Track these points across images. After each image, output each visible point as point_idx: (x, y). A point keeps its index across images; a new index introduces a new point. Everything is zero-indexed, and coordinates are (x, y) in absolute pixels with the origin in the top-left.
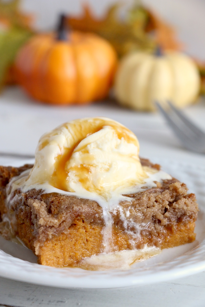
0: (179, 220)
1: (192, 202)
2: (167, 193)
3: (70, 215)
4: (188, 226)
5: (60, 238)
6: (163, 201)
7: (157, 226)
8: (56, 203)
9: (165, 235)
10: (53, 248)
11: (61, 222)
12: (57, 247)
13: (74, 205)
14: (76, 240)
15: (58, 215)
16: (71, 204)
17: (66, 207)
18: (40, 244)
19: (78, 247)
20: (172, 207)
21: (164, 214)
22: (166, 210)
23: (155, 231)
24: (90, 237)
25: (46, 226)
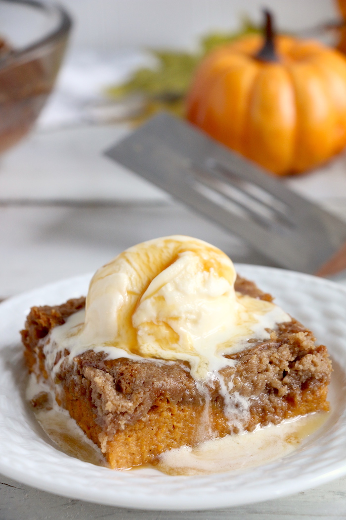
0: (304, 386)
1: (322, 359)
2: (285, 348)
3: (150, 395)
4: (318, 394)
5: (135, 428)
6: (280, 361)
7: (273, 397)
8: (127, 375)
9: (284, 409)
10: (126, 441)
11: (137, 406)
12: (132, 440)
13: (154, 379)
14: (159, 428)
15: (132, 395)
16: (149, 377)
17: (142, 382)
18: (108, 438)
19: (162, 437)
20: (294, 369)
21: (281, 380)
22: (285, 374)
23: (271, 406)
24: (178, 422)
25: (116, 413)
